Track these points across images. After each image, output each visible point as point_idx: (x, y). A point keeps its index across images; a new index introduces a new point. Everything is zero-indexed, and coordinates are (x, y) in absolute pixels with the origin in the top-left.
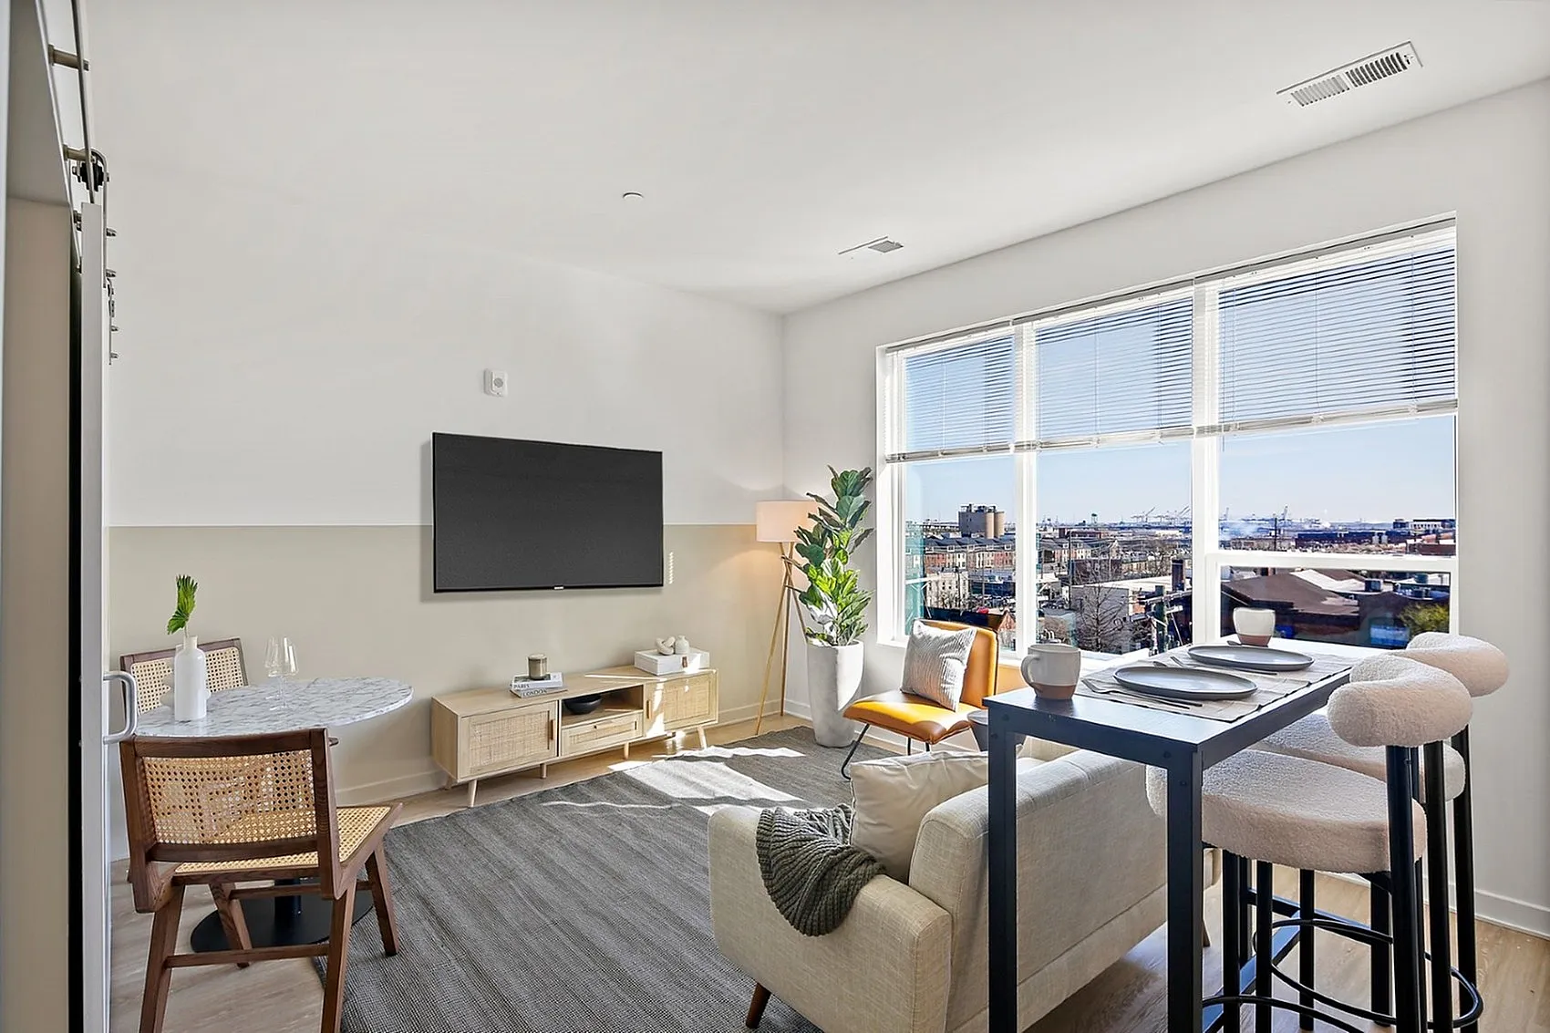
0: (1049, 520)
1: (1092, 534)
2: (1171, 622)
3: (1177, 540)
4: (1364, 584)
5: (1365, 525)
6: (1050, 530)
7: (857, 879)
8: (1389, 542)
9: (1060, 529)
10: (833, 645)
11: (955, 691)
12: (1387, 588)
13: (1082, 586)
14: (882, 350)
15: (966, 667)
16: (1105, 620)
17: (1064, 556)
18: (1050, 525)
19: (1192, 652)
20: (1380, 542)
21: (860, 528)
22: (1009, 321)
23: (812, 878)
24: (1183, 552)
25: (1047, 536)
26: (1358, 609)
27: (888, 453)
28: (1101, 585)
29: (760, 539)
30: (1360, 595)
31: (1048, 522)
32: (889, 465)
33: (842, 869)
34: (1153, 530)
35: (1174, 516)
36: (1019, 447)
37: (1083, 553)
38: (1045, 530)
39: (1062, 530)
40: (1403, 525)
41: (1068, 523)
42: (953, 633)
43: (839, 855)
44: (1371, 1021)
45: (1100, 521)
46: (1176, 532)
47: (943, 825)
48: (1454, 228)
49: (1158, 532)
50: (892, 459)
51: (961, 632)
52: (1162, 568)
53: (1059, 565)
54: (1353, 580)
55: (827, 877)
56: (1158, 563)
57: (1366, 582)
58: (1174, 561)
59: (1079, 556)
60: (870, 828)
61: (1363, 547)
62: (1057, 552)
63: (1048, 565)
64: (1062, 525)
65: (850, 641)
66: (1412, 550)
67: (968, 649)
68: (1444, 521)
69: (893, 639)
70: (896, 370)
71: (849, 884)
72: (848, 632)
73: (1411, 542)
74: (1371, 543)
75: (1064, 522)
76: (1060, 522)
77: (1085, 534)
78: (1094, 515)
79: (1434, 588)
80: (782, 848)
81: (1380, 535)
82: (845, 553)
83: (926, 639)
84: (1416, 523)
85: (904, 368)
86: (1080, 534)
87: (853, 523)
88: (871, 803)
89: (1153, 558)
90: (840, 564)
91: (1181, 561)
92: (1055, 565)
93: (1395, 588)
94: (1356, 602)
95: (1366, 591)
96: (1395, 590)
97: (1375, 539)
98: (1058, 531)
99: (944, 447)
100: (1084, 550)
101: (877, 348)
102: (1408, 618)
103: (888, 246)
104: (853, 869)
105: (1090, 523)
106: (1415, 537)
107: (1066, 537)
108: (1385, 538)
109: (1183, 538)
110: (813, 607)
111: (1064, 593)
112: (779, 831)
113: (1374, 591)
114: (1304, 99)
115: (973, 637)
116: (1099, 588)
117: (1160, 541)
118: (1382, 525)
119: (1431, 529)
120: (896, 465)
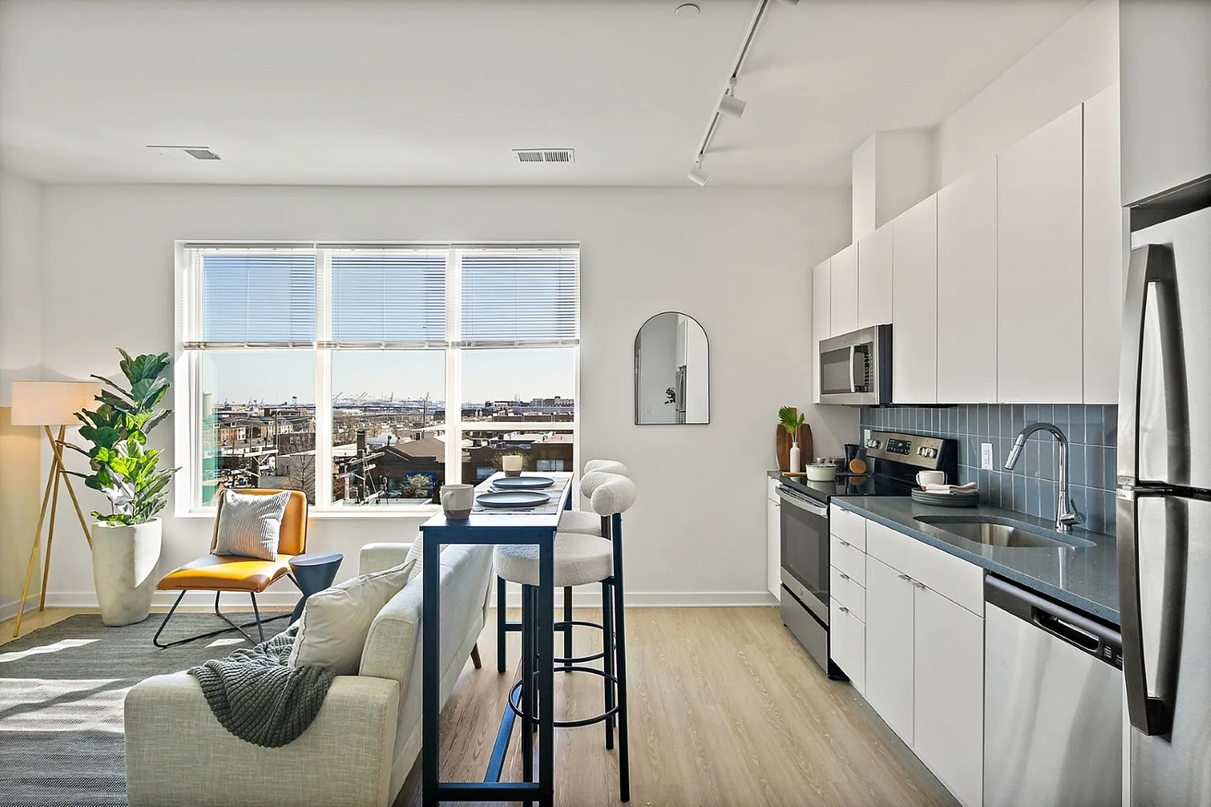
0: (255, 401)
1: (293, 413)
2: (368, 477)
3: (359, 416)
4: (472, 442)
5: (471, 404)
6: (256, 410)
7: (323, 684)
8: (483, 415)
9: (265, 409)
10: (128, 525)
11: (274, 546)
12: (484, 444)
13: (289, 455)
14: (180, 244)
15: (280, 524)
16: (309, 481)
17: (269, 430)
18: (256, 406)
19: (495, 483)
20: (479, 415)
21: (158, 411)
22: (313, 244)
23: (281, 700)
24: (364, 425)
25: (253, 415)
26: (470, 458)
27: (186, 340)
28: (306, 453)
29: (14, 422)
30: (472, 449)
31: (254, 403)
32: (186, 352)
33: (306, 682)
34: (341, 409)
35: (355, 399)
36: (320, 345)
37: (286, 429)
38: (251, 410)
39: (267, 410)
40: (490, 404)
41: (273, 403)
42: (270, 497)
43: (301, 673)
44: (564, 672)
45: (299, 402)
46: (357, 410)
47: (393, 620)
48: (579, 250)
49: (345, 410)
50: (190, 346)
51: (277, 495)
52: (348, 437)
53: (265, 439)
54: (467, 440)
55: (295, 693)
56: (346, 434)
57: (474, 440)
58: (358, 432)
59: (283, 431)
60: (319, 645)
61: (470, 419)
62: (263, 429)
63: (256, 440)
64: (267, 405)
65: (148, 519)
66: (495, 419)
67: (283, 508)
68: (508, 402)
69: (190, 512)
70: (193, 265)
71: (318, 691)
72: (146, 508)
73: (495, 415)
74: (474, 416)
75: (269, 403)
76: (265, 403)
77: (287, 413)
78: (294, 398)
79: (507, 442)
80: (241, 688)
81: (479, 410)
82: (141, 434)
83: (243, 505)
84: (497, 404)
85: (202, 266)
86: (283, 413)
87: (149, 405)
88: (322, 625)
89: (342, 430)
90: (138, 445)
91: (363, 432)
92: (261, 440)
93: (488, 443)
94: (468, 454)
95: (474, 446)
96: (488, 445)
97: (476, 413)
98: (263, 411)
99: (248, 339)
100: (287, 427)
101: (176, 241)
102: (495, 461)
103: (206, 155)
104: (317, 679)
105: (291, 403)
106: (497, 412)
107: (271, 415)
108: (481, 413)
109: (363, 414)
110: (108, 490)
111: (270, 461)
112: (231, 676)
113: (478, 446)
114: (523, 158)
115: (288, 498)
116: (304, 456)
117: (347, 417)
118: (479, 405)
119: (503, 407)
120: (193, 352)
